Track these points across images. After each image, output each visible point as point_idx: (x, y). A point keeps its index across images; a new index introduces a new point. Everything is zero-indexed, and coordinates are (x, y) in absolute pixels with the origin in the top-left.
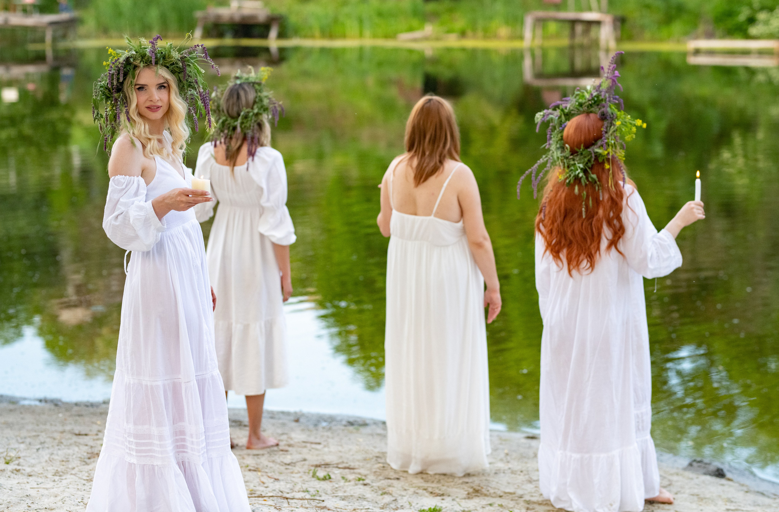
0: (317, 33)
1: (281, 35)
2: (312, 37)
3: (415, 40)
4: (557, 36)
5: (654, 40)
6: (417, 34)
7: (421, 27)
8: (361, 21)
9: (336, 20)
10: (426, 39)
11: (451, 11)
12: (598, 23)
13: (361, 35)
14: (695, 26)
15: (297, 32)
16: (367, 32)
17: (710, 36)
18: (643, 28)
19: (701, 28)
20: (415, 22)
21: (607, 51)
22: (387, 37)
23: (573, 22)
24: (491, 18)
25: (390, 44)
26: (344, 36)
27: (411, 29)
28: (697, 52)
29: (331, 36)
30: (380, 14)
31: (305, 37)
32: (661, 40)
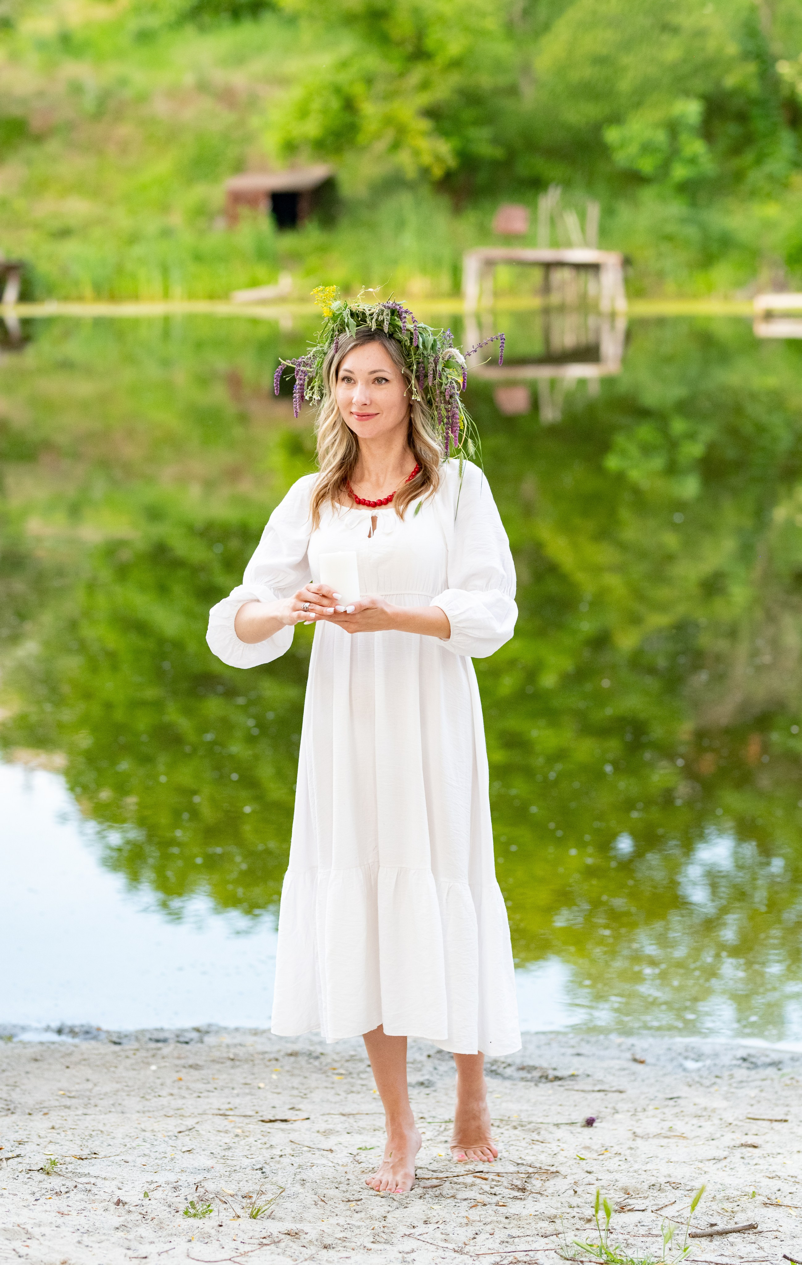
0: (88, 291)
1: (25, 297)
2: (80, 298)
3: (263, 302)
4: (512, 291)
5: (681, 295)
6: (266, 292)
7: (272, 280)
8: (165, 270)
9: (120, 269)
10: (282, 299)
11: (323, 249)
12: (594, 268)
13: (166, 295)
14: (754, 271)
15: (51, 292)
16: (177, 290)
17: (780, 287)
18: (661, 275)
19: (765, 275)
20: (261, 271)
21: (613, 316)
22: (212, 297)
23: (549, 266)
24: (395, 262)
25: (221, 309)
26: (135, 297)
27: (254, 283)
28: (769, 316)
29: (113, 297)
30: (198, 258)
31: (66, 298)
32: (695, 296)
